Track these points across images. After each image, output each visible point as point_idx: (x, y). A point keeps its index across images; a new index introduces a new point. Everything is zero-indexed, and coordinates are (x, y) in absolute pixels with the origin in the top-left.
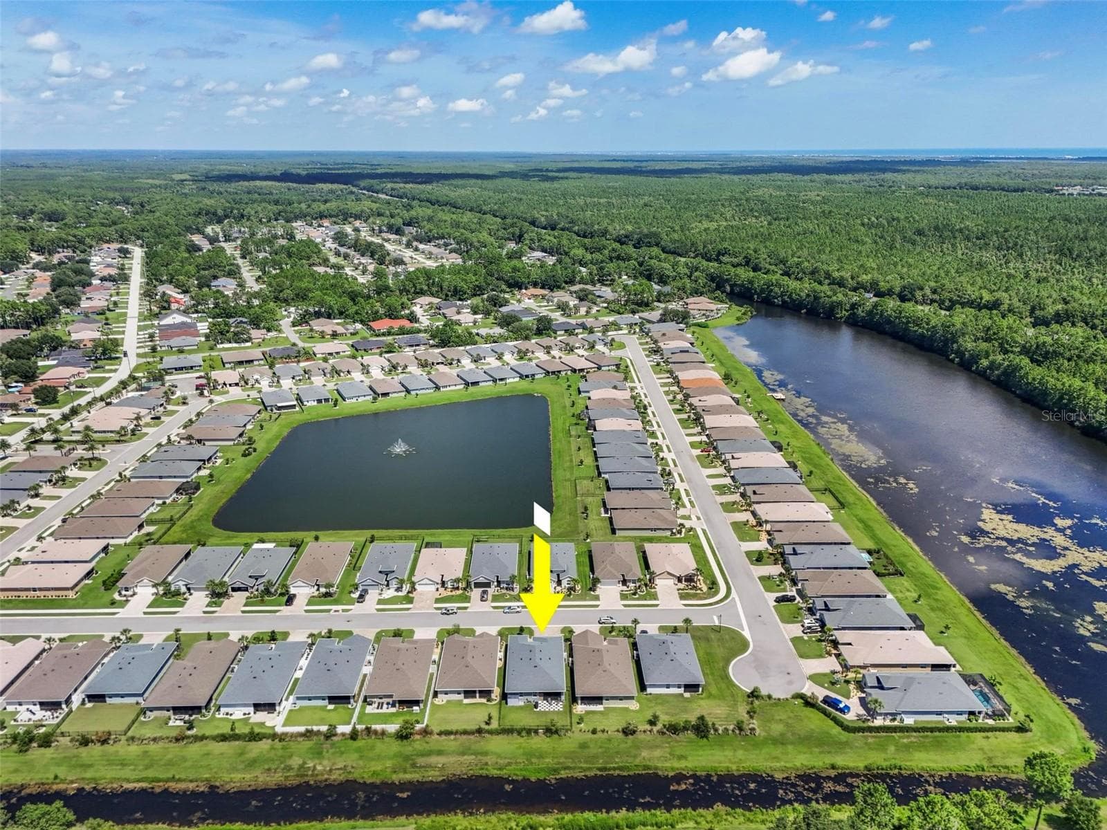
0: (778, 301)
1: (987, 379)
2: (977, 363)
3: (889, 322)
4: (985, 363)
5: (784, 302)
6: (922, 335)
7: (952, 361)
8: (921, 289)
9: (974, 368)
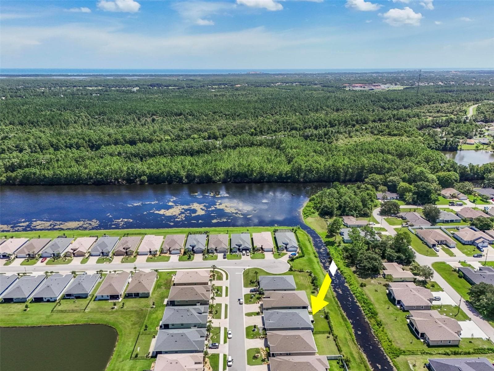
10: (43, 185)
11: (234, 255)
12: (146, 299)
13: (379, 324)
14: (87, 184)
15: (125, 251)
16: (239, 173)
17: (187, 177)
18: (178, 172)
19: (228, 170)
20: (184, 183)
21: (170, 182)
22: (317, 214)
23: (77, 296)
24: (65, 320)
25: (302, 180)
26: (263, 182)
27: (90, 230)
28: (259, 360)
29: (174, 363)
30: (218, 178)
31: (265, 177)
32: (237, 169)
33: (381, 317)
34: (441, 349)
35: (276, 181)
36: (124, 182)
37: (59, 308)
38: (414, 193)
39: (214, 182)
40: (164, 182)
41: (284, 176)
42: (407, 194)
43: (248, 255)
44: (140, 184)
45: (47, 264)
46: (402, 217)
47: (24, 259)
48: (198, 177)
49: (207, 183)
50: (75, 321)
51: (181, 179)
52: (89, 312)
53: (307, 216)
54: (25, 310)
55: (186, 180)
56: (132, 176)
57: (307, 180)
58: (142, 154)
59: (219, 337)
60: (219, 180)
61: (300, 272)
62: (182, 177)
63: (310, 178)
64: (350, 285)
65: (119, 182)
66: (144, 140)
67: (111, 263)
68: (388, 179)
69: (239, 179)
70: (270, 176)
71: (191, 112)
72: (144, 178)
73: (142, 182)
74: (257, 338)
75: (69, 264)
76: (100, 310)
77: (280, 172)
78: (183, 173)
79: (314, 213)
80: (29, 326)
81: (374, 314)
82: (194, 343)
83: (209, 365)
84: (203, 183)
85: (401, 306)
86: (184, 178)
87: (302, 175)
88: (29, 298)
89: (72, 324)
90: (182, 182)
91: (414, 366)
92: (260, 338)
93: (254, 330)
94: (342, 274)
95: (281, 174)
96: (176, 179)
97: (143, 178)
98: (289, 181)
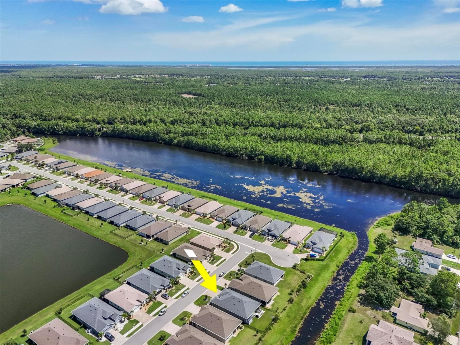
0: (61, 132)
1: (180, 147)
2: (173, 142)
3: (123, 133)
4: (176, 141)
5: (64, 133)
6: (143, 136)
7: (161, 143)
8: (116, 119)
9: (172, 144)
10: (196, 150)
11: (261, 237)
12: (165, 245)
14: (221, 155)
15: (188, 207)
16: (347, 168)
17: (296, 163)
18: (290, 156)
19: (336, 163)
20: (293, 168)
21: (282, 164)
22: (392, 226)
23: (132, 228)
24: (111, 240)
25: (419, 189)
26: (373, 182)
27: (189, 187)
28: (182, 323)
29: (122, 292)
30: (326, 169)
31: (374, 178)
32: (346, 163)
35: (388, 185)
36: (246, 158)
37: (117, 232)
39: (320, 172)
40: (277, 163)
41: (397, 180)
44: (258, 162)
45: (141, 202)
47: (133, 195)
48: (307, 164)
49: (313, 171)
50: (115, 243)
51: (291, 163)
52: (127, 240)
54: (101, 226)
55: (295, 165)
56: (254, 154)
57: (428, 190)
58: (279, 138)
59: (176, 292)
60: (326, 171)
61: (301, 272)
62: (293, 162)
63: (432, 190)
64: (341, 305)
65: (243, 157)
66: (293, 126)
67: (174, 214)
69: (347, 174)
71: (371, 103)
72: (263, 157)
73: (260, 160)
75: (151, 206)
76: (133, 242)
77: (396, 175)
78: (295, 158)
79: (389, 225)
80: (94, 236)
82: (150, 286)
83: (148, 308)
84: (310, 171)
86: (293, 163)
88: (109, 220)
89: (113, 244)
90: (291, 166)
93: (205, 300)
95: (395, 176)
96: (287, 163)
97: (261, 157)
98: (403, 186)
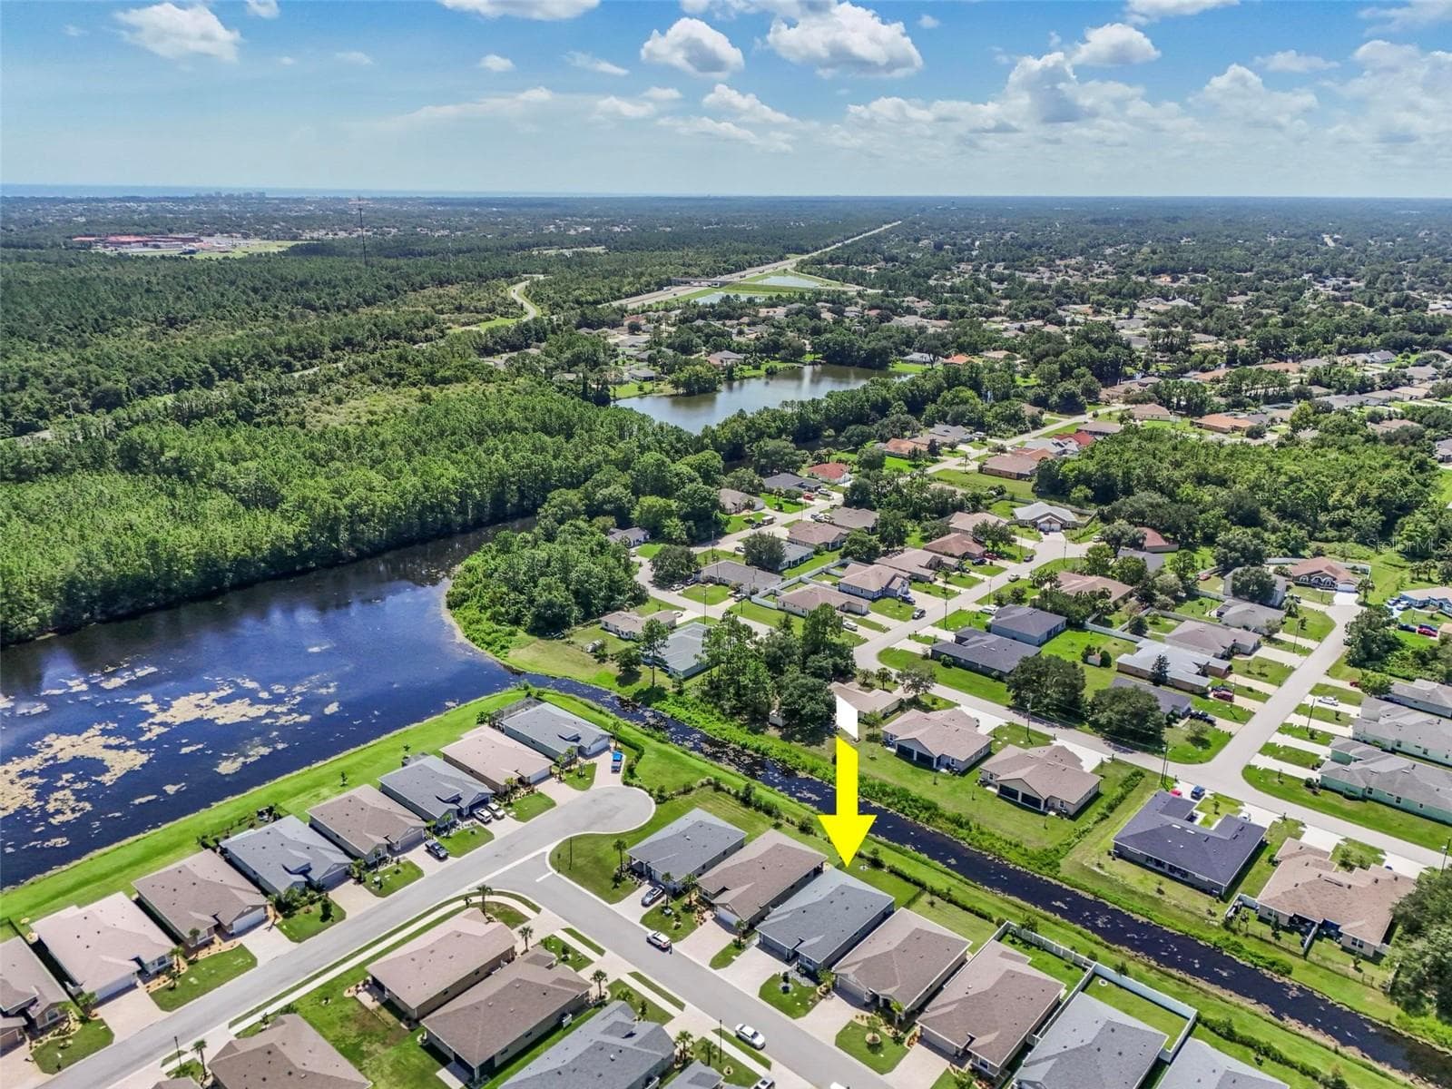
11: (458, 836)
13: (959, 822)
22: (521, 633)
26: (221, 591)
28: (889, 1046)
30: (36, 620)
33: (948, 806)
34: (1088, 811)
35: (265, 578)
38: (684, 518)
39: (23, 640)
42: (668, 522)
43: (503, 817)
46: (710, 580)
53: (503, 647)
59: (737, 1065)
60: (42, 627)
61: (686, 792)
64: (812, 771)
68: (599, 496)
69: (127, 603)
70: (240, 562)
74: (815, 1003)
79: (512, 634)
81: (930, 807)
85: (948, 767)
87: (344, 536)
91: (1099, 865)
92: (821, 998)
93: (786, 990)
94: (763, 754)
98: (312, 564)
